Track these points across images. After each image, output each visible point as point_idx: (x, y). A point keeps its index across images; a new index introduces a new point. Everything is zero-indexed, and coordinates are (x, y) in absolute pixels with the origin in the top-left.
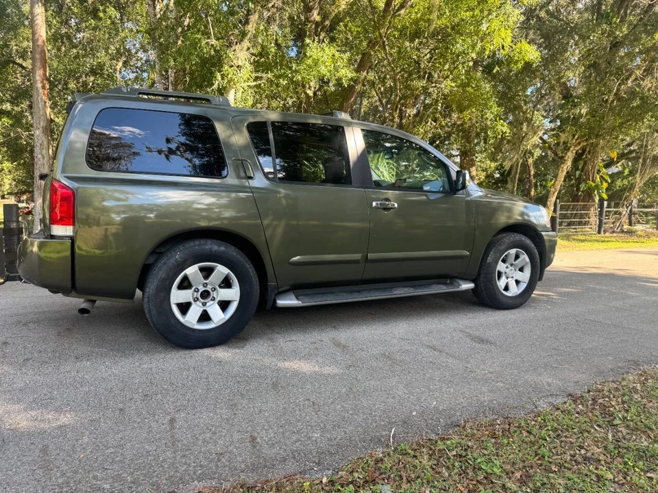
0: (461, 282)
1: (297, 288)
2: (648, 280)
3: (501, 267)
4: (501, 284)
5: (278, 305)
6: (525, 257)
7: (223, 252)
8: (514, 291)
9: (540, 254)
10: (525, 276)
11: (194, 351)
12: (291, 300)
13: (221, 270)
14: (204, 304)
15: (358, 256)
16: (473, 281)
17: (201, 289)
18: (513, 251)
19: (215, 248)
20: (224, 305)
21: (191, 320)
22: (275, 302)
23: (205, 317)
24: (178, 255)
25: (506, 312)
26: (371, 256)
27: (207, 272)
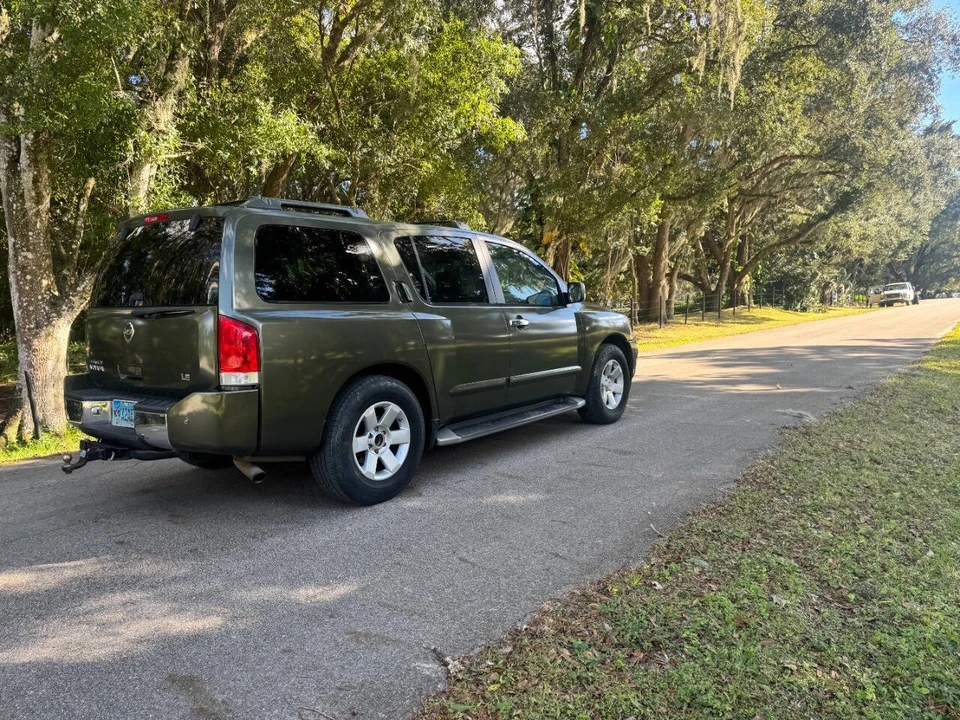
0: (577, 400)
1: (456, 422)
2: (688, 382)
3: (604, 380)
4: (604, 398)
5: (440, 444)
6: (618, 368)
7: (396, 388)
8: (614, 403)
9: (628, 360)
10: (620, 385)
11: (376, 507)
12: (450, 436)
13: (393, 409)
14: (377, 451)
15: (502, 380)
16: (583, 397)
17: (375, 435)
18: (610, 362)
19: (389, 383)
20: (394, 449)
21: (369, 469)
22: (436, 441)
23: (381, 466)
24: (358, 395)
25: (612, 426)
26: (514, 378)
27: (380, 412)
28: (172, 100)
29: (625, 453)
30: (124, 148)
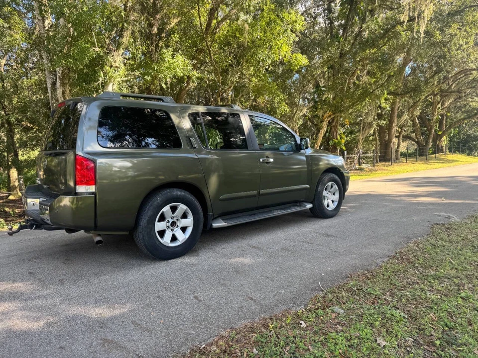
0: (306, 204)
1: (223, 215)
2: (389, 196)
3: (325, 193)
4: (325, 203)
5: (213, 227)
6: (336, 187)
7: (184, 195)
8: (332, 207)
9: (343, 184)
10: (337, 197)
11: (170, 261)
12: (222, 223)
13: (182, 207)
14: (172, 230)
15: (255, 192)
16: (311, 203)
17: (171, 221)
18: (330, 184)
19: (179, 193)
20: (184, 229)
21: (166, 240)
22: (211, 225)
23: (174, 238)
24: (158, 199)
25: (329, 220)
26: (262, 191)
27: (174, 209)
28: (121, 51)
29: (328, 236)
30: (99, 76)
